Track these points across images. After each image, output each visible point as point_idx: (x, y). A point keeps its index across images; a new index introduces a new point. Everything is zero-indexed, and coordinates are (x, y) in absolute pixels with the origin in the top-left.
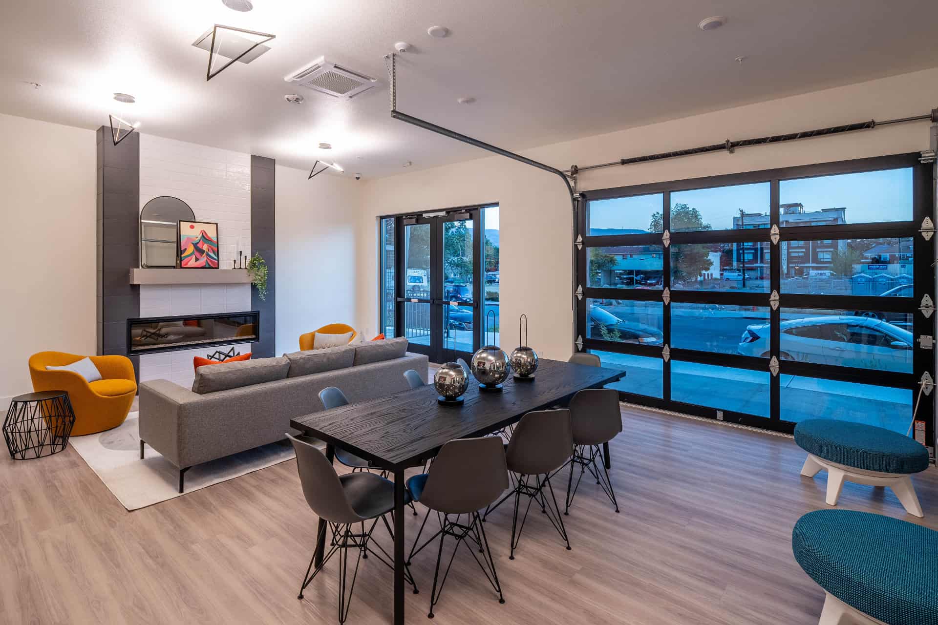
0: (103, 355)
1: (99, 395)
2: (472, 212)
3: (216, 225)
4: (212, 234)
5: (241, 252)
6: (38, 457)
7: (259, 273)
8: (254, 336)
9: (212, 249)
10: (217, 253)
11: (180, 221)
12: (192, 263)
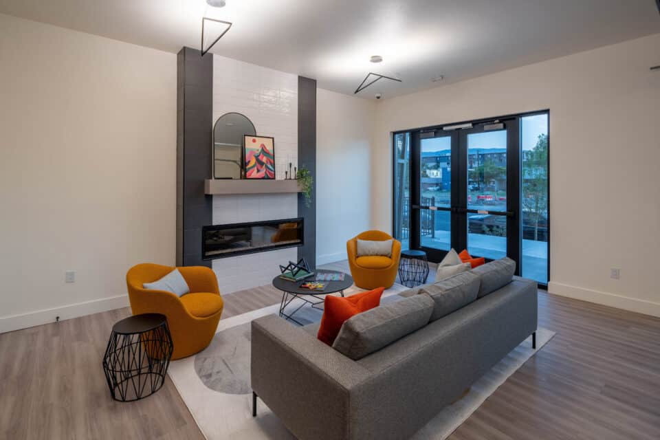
0: (183, 266)
1: (193, 317)
2: (505, 122)
3: (271, 140)
4: (269, 148)
5: (291, 164)
6: (139, 398)
7: (306, 183)
8: (299, 241)
9: (270, 162)
10: (274, 165)
11: (245, 136)
12: (254, 174)
